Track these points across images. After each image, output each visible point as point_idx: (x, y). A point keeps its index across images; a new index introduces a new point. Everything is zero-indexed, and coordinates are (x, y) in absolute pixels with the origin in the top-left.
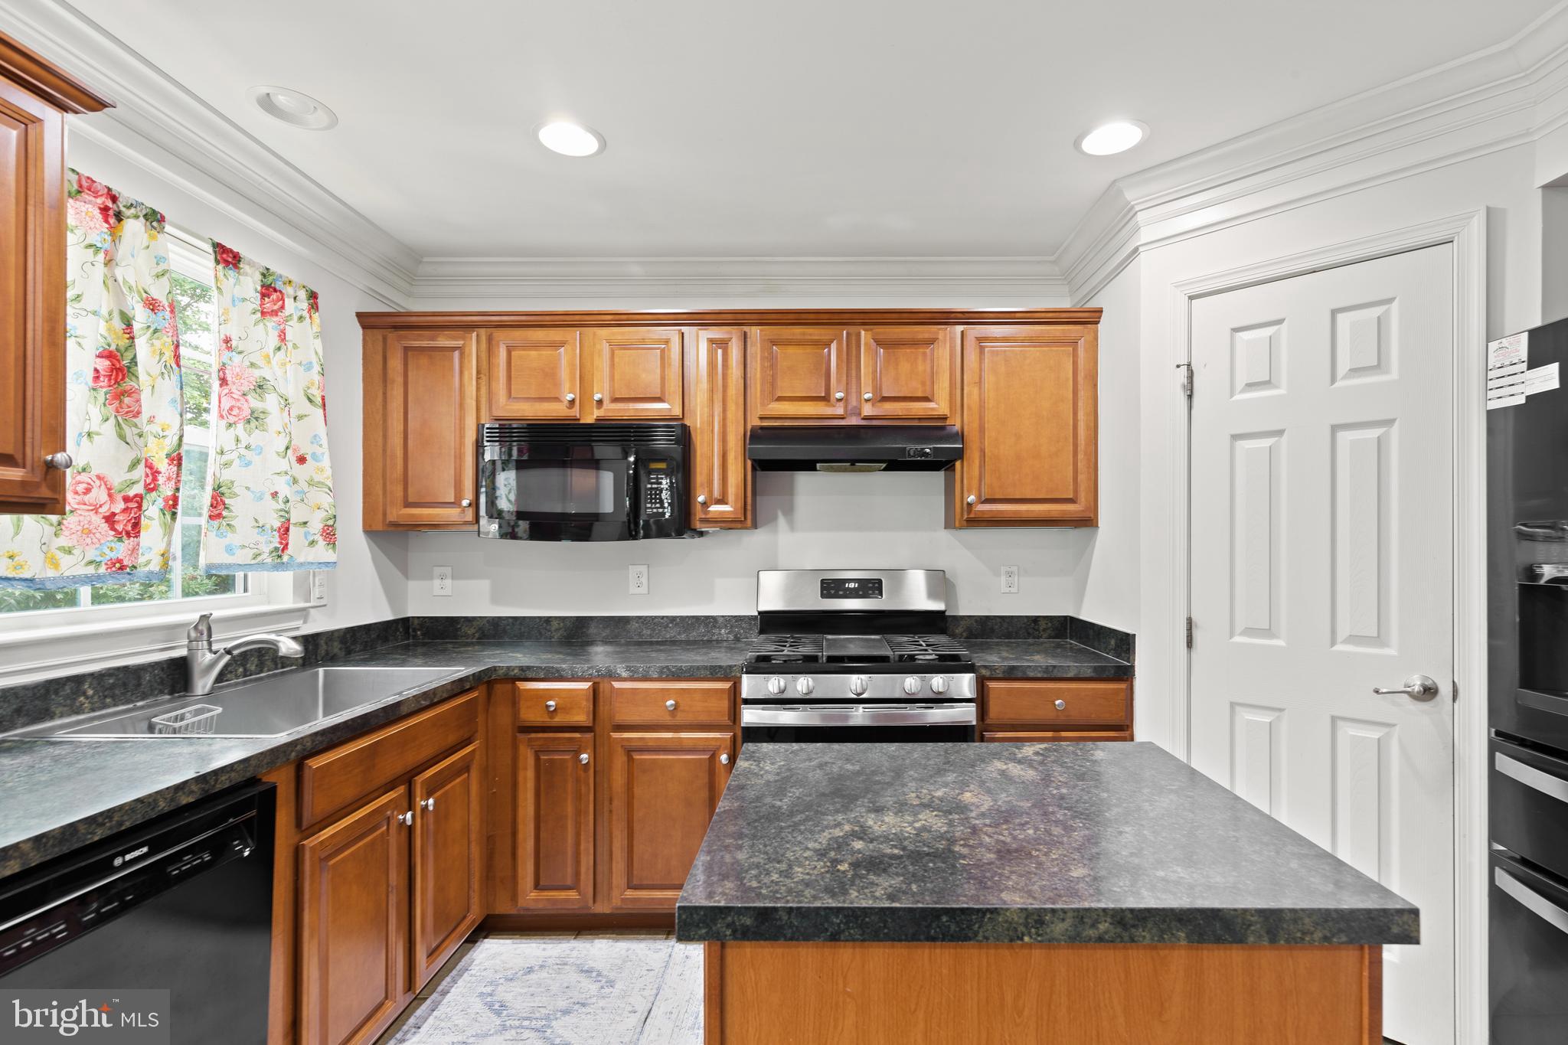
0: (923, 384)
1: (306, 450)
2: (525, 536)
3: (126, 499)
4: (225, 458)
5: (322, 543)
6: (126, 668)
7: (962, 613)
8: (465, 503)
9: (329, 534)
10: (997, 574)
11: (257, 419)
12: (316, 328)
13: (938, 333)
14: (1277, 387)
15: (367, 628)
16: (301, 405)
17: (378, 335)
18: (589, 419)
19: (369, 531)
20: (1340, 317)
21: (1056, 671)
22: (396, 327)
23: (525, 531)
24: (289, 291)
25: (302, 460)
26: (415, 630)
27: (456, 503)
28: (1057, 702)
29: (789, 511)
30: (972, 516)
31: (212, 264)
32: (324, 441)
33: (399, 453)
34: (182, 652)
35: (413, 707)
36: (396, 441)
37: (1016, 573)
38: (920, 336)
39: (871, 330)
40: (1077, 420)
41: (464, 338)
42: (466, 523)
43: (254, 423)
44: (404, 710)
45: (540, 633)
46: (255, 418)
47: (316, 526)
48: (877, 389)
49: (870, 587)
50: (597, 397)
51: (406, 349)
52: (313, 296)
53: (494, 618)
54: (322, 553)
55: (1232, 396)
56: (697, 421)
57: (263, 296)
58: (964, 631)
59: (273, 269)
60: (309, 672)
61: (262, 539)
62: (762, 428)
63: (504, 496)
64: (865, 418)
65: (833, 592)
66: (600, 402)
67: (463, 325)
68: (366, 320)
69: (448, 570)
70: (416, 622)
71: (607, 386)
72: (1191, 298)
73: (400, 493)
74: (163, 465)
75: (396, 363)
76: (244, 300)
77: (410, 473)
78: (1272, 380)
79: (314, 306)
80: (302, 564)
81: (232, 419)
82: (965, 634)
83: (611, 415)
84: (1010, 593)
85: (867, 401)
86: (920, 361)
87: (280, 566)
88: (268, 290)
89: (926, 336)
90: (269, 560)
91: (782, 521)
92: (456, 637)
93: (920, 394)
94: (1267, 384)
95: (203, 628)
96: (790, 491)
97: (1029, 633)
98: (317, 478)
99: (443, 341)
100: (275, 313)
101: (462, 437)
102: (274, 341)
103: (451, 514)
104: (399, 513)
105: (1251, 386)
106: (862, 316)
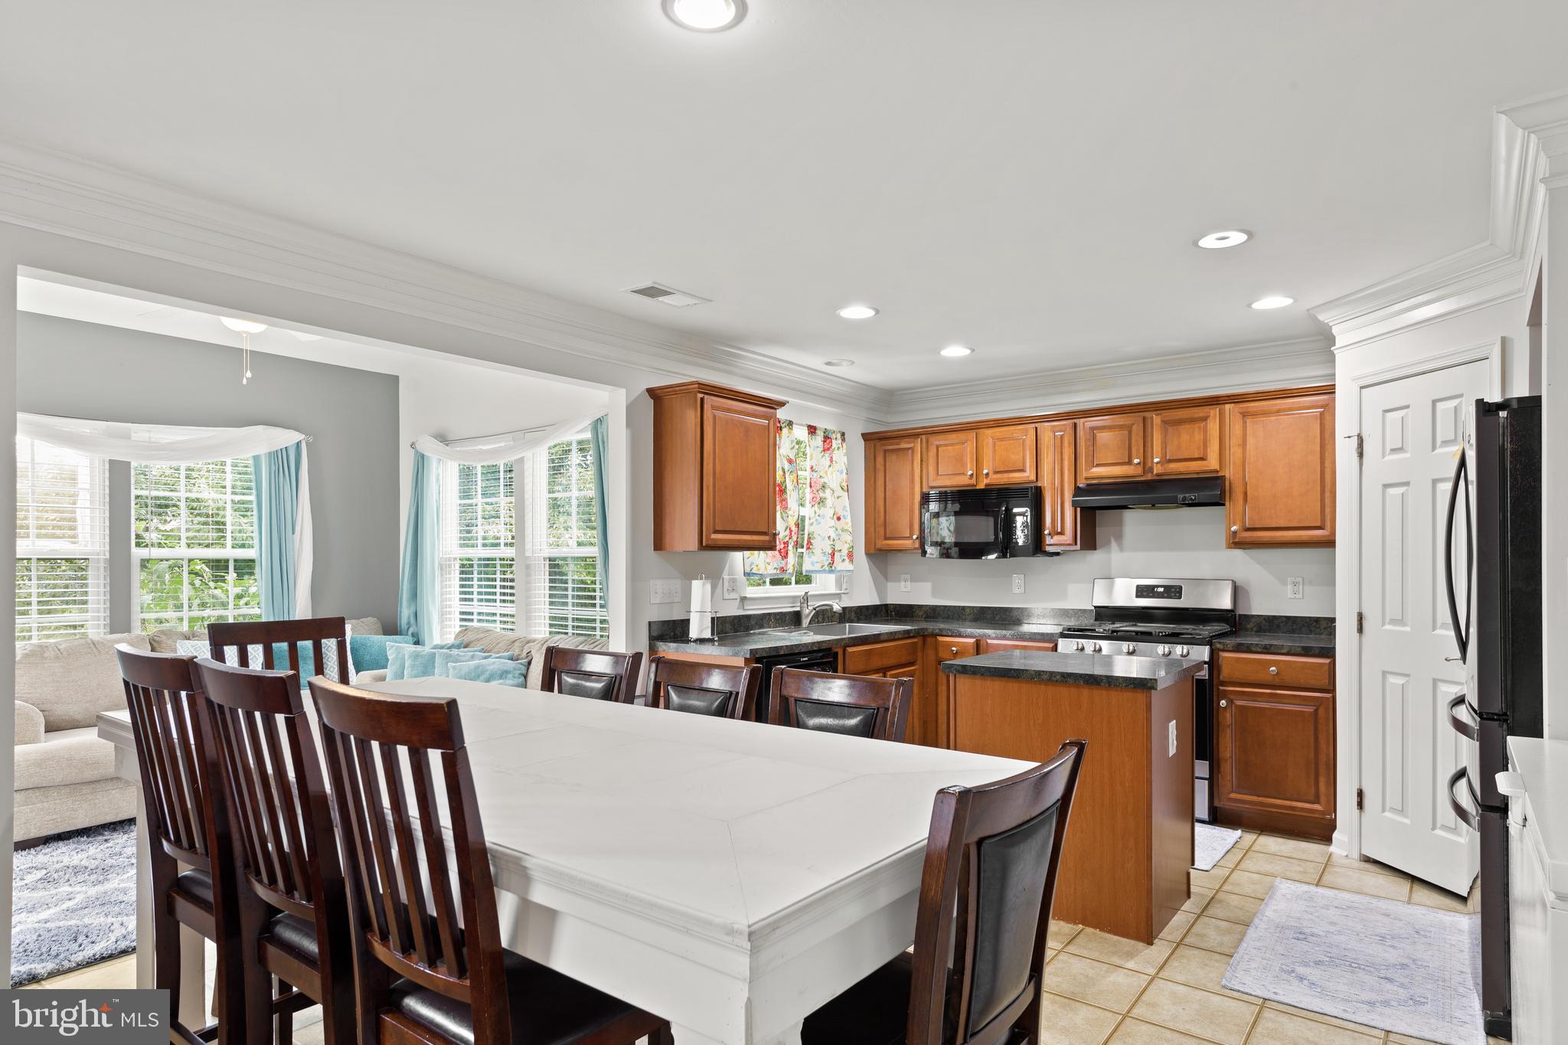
0: (1199, 448)
1: (841, 513)
2: (956, 556)
3: (784, 543)
4: (812, 521)
5: (847, 560)
6: (782, 612)
7: (1254, 613)
8: (915, 537)
9: (850, 555)
10: (1285, 583)
11: (822, 502)
12: (845, 451)
13: (1210, 412)
14: (1406, 452)
15: (867, 607)
16: (839, 492)
17: (872, 444)
18: (981, 486)
19: (868, 554)
20: (1440, 406)
21: (1272, 648)
22: (880, 439)
23: (956, 553)
24: (834, 436)
25: (839, 519)
26: (891, 612)
27: (910, 537)
28: (1272, 669)
29: (1119, 537)
30: (1237, 540)
31: (807, 434)
32: (848, 509)
33: (882, 510)
34: (798, 609)
35: (886, 637)
36: (881, 503)
37: (1301, 583)
38: (1196, 416)
39: (1161, 414)
40: (1324, 467)
41: (914, 443)
42: (915, 549)
43: (821, 504)
44: (882, 638)
45: (959, 617)
46: (822, 501)
47: (845, 552)
48: (1164, 454)
49: (1173, 591)
50: (985, 472)
51: (885, 451)
52: (843, 434)
53: (933, 606)
54: (847, 566)
55: (1383, 457)
56: (1045, 482)
57: (824, 442)
58: (1255, 626)
59: (828, 428)
60: (842, 625)
61: (825, 558)
62: (1088, 485)
63: (946, 528)
64: (1157, 475)
65: (1145, 594)
66: (987, 474)
67: (913, 435)
68: (866, 437)
69: (908, 576)
70: (892, 607)
71: (991, 465)
72: (1362, 388)
73: (882, 532)
74: (794, 528)
75: (880, 459)
76: (818, 447)
77: (887, 521)
78: (1404, 447)
79: (843, 440)
80: (839, 571)
81: (813, 503)
82: (1255, 629)
83: (993, 482)
84: (1295, 598)
85: (1157, 463)
86: (1196, 433)
87: (831, 571)
88: (827, 438)
89: (1201, 415)
90: (827, 569)
91: (1114, 544)
92: (912, 617)
93: (1196, 456)
94: (1401, 450)
95: (805, 598)
96: (1120, 523)
97: (1311, 631)
98: (846, 528)
99: (904, 445)
100: (828, 449)
101: (913, 499)
102: (828, 463)
103: (908, 543)
104: (883, 543)
105: (1393, 450)
106: (1154, 406)
